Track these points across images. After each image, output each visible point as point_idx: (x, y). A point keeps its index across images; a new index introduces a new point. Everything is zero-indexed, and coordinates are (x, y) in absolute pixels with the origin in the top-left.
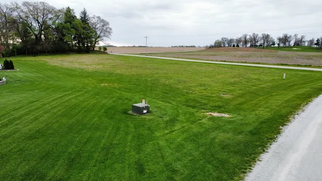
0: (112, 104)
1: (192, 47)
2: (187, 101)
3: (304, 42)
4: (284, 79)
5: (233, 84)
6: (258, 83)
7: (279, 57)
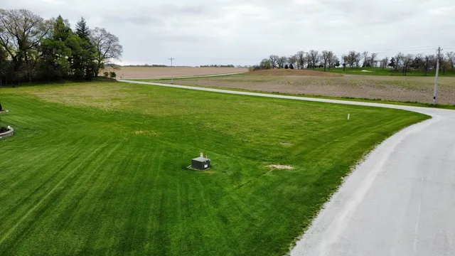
0: (165, 158)
1: (229, 66)
2: (245, 152)
3: (376, 62)
4: (348, 121)
5: (291, 128)
6: (319, 126)
7: (345, 84)
